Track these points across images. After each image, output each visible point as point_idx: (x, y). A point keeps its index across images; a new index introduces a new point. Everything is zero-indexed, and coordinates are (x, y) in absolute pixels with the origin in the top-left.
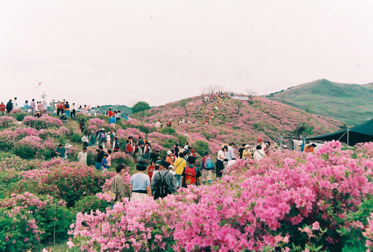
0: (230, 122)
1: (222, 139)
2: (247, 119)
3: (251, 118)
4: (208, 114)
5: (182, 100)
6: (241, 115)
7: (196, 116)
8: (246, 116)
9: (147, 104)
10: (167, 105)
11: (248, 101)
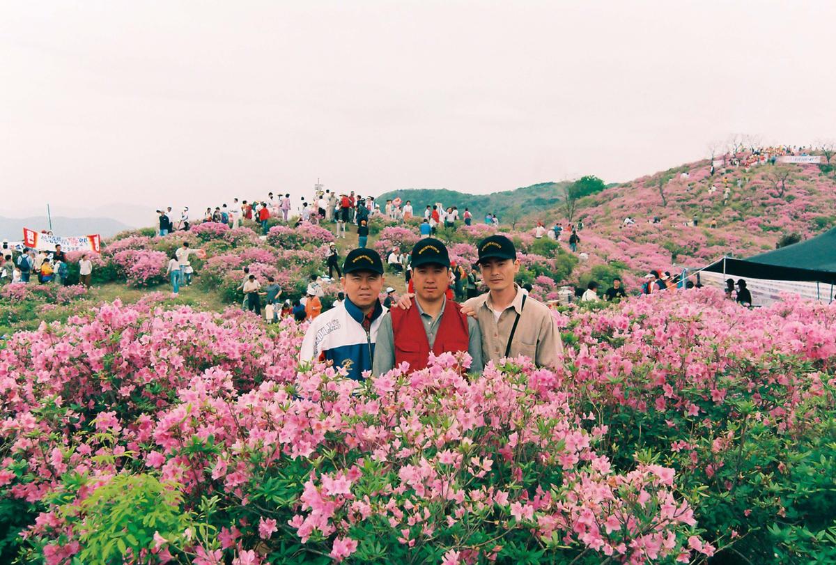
0: (758, 216)
1: (708, 255)
2: (801, 207)
3: (812, 206)
4: (710, 200)
5: (670, 170)
6: (790, 199)
7: (683, 207)
8: (802, 200)
9: (600, 180)
10: (637, 182)
11: (820, 166)
